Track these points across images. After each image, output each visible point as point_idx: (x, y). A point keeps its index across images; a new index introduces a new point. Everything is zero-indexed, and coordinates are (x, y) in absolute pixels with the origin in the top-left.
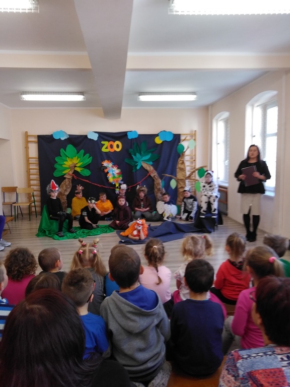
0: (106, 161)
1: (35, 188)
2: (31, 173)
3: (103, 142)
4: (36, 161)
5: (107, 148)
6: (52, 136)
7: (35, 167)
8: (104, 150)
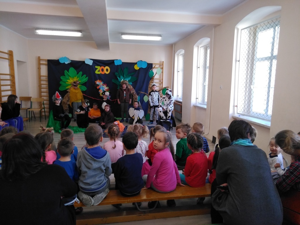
0: (98, 81)
1: (45, 98)
2: (42, 87)
3: (96, 67)
4: (46, 78)
5: (99, 71)
6: (58, 60)
7: (45, 83)
8: (97, 72)
